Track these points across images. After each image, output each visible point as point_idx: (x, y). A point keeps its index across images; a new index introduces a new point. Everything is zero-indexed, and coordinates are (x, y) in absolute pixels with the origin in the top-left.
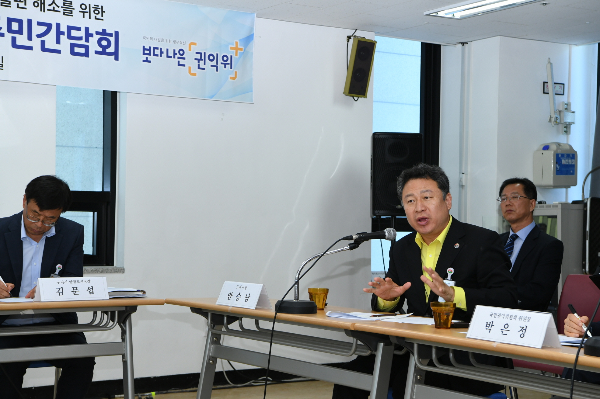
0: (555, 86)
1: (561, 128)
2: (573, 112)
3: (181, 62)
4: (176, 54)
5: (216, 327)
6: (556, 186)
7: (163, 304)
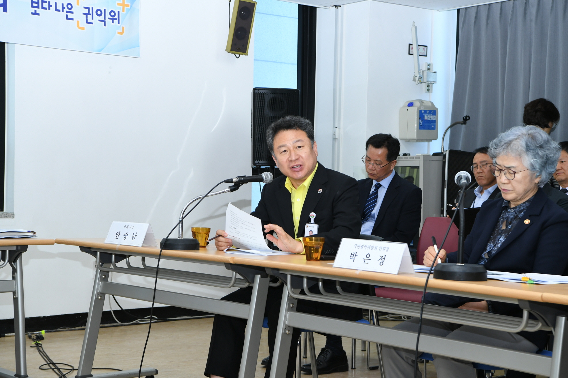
0: (419, 48)
1: (424, 86)
2: (435, 72)
3: (70, 16)
4: (64, 8)
5: (105, 265)
6: (419, 140)
7: (53, 244)
